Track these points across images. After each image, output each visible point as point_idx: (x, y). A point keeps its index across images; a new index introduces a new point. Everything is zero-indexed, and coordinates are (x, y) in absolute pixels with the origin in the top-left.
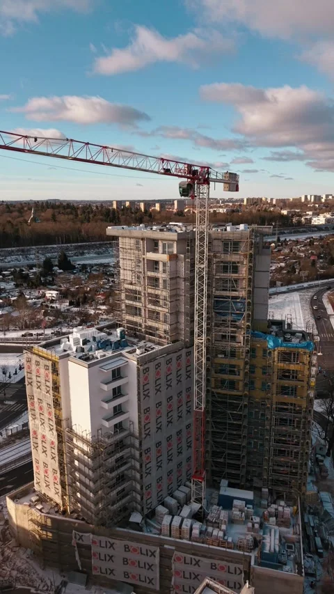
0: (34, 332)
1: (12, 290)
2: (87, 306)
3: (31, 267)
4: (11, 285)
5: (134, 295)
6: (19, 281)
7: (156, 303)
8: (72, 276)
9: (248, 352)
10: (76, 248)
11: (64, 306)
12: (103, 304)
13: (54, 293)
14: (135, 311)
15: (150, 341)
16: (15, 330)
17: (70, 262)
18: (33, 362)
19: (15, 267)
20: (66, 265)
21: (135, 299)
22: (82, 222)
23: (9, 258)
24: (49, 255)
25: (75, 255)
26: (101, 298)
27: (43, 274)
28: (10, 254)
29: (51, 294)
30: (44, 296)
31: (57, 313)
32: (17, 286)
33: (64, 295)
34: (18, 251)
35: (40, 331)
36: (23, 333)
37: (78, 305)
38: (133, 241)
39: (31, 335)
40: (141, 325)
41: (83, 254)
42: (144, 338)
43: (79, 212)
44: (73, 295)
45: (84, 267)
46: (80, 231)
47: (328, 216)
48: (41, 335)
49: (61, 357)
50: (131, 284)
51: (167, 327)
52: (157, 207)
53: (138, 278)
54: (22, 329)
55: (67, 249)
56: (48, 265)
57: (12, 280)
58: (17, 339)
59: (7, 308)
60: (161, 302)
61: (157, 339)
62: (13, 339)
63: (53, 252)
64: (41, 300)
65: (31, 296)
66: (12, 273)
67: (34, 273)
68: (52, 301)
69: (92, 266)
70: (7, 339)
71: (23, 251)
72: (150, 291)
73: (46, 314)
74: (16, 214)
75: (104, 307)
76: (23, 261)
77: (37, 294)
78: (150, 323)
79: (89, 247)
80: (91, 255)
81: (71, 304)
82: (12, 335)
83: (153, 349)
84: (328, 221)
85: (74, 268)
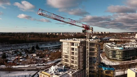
0: (32, 65)
1: (24, 54)
2: (44, 58)
3: (29, 48)
4: (24, 53)
5: (66, 57)
6: (26, 52)
7: (73, 59)
8: (39, 51)
9: (98, 71)
10: (40, 44)
11: (38, 58)
12: (48, 57)
13: (35, 55)
14: (67, 61)
15: (72, 69)
16: (26, 65)
17: (38, 47)
18: (42, 76)
19: (25, 48)
20: (38, 48)
21: (67, 58)
22: (41, 37)
23: (23, 46)
24: (33, 45)
25: (40, 45)
26: (47, 56)
27: (32, 50)
28: (24, 45)
29: (34, 55)
30: (33, 55)
31: (37, 60)
32: (26, 53)
33: (38, 55)
34: (26, 44)
35: (34, 65)
36: (29, 65)
37: (41, 58)
38: (67, 43)
39: (31, 66)
40: (68, 65)
41: (41, 45)
42: (70, 68)
43: (40, 35)
44: (40, 55)
45: (42, 48)
46: (40, 40)
47: (96, 36)
48: (34, 66)
49: (51, 75)
50: (66, 54)
51: (77, 65)
52: (58, 34)
53: (68, 52)
54: (28, 64)
55: (38, 44)
56: (33, 48)
57: (24, 52)
58: (27, 67)
59: (23, 59)
60: (75, 59)
61: (74, 68)
62: (26, 67)
63: (35, 45)
64: (32, 57)
65: (30, 55)
66: (24, 50)
67: (30, 50)
68: (35, 57)
69: (44, 48)
70: (25, 67)
71: (27, 44)
72: (72, 56)
73: (34, 60)
74: (24, 35)
75: (48, 58)
76: (27, 47)
77: (31, 55)
78: (72, 64)
79: (43, 43)
80: (44, 45)
81: (40, 57)
82: (26, 66)
83: (74, 71)
84: (96, 37)
85: (39, 48)
